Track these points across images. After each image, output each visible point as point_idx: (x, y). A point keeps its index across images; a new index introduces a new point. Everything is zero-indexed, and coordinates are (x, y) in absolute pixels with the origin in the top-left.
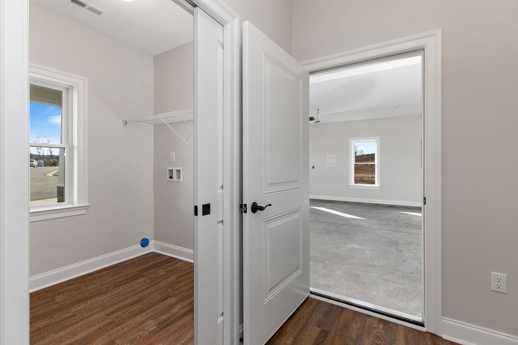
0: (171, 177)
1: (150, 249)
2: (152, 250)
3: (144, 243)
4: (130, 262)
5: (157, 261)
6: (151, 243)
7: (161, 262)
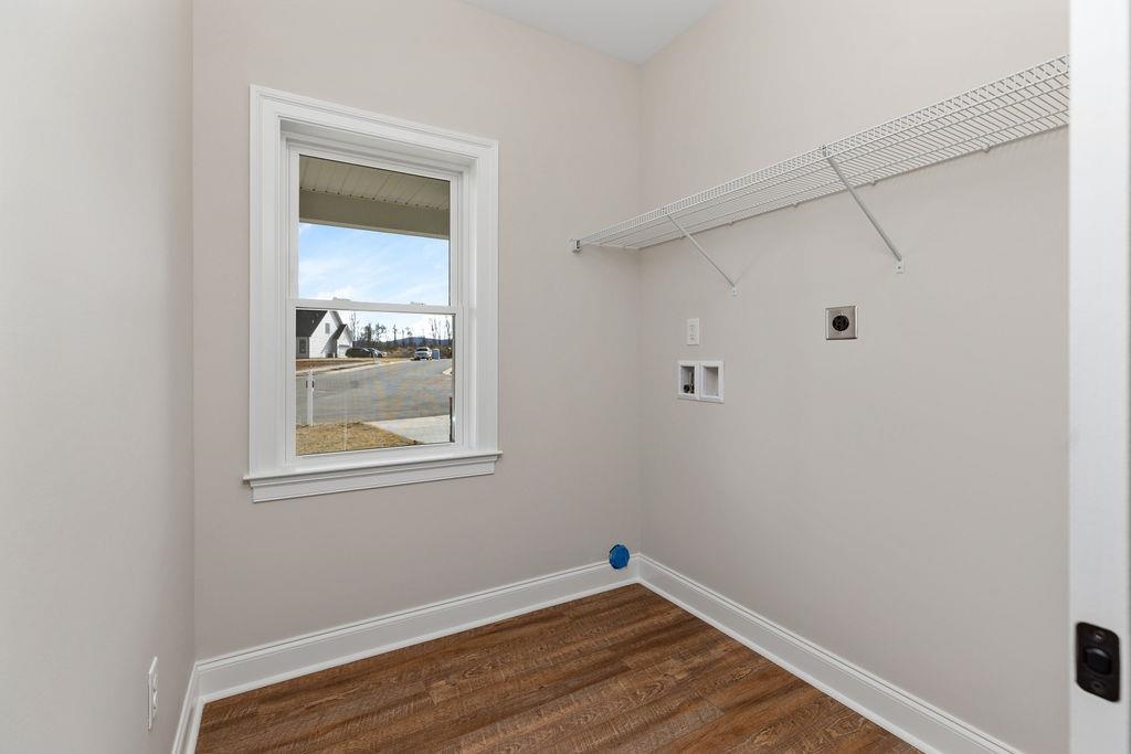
0: (689, 388)
1: (633, 575)
2: (637, 579)
3: (619, 558)
4: (587, 608)
5: (656, 620)
6: (635, 558)
7: (667, 629)
